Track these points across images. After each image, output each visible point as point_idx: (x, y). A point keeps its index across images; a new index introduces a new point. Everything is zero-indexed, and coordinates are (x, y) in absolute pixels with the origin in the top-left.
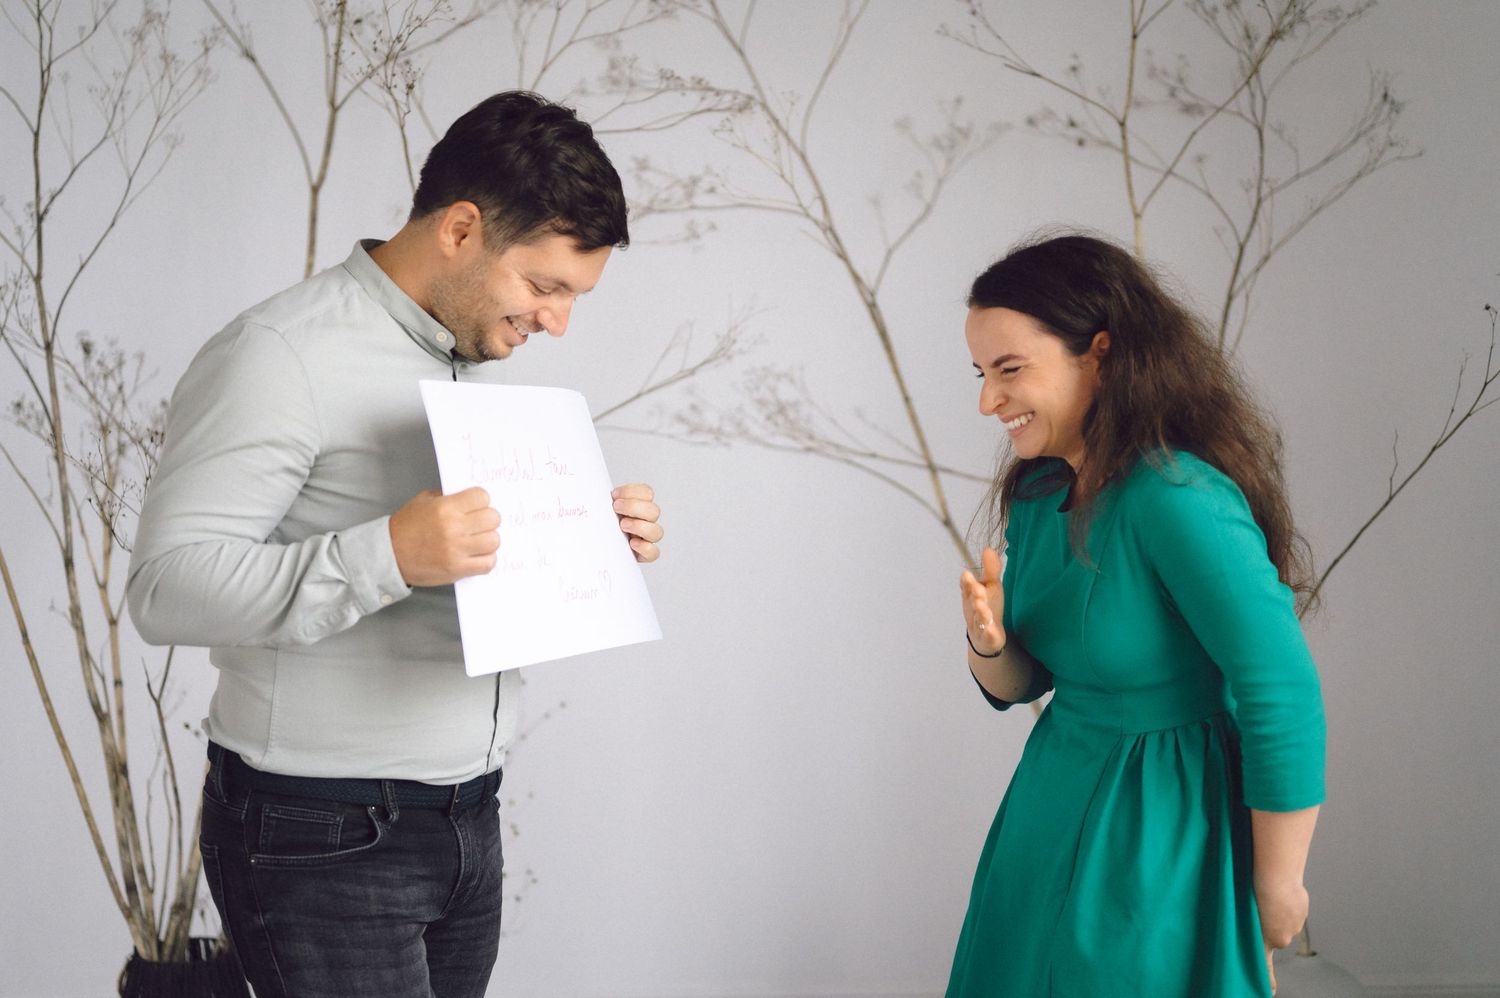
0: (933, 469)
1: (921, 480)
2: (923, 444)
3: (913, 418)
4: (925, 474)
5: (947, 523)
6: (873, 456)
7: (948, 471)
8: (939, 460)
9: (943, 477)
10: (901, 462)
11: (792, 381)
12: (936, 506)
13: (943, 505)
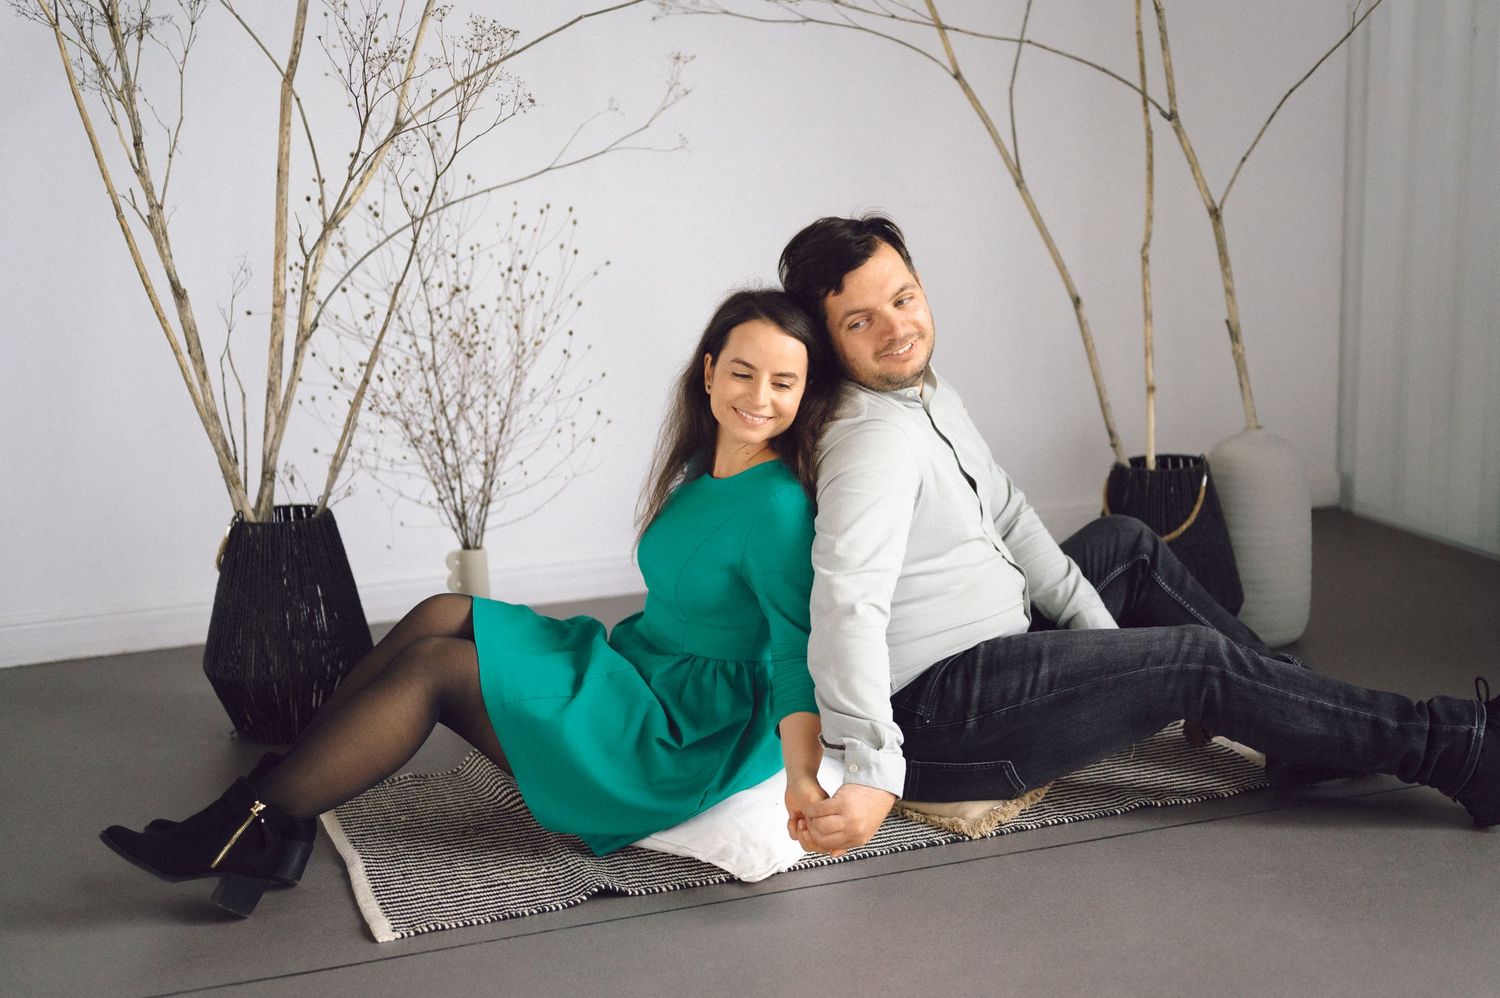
0: (942, 28)
1: (929, 38)
2: (932, 8)
4: (935, 31)
5: (957, 76)
6: (892, 17)
7: (955, 29)
8: (945, 21)
9: (951, 35)
10: (916, 23)
12: (946, 61)
13: (953, 61)
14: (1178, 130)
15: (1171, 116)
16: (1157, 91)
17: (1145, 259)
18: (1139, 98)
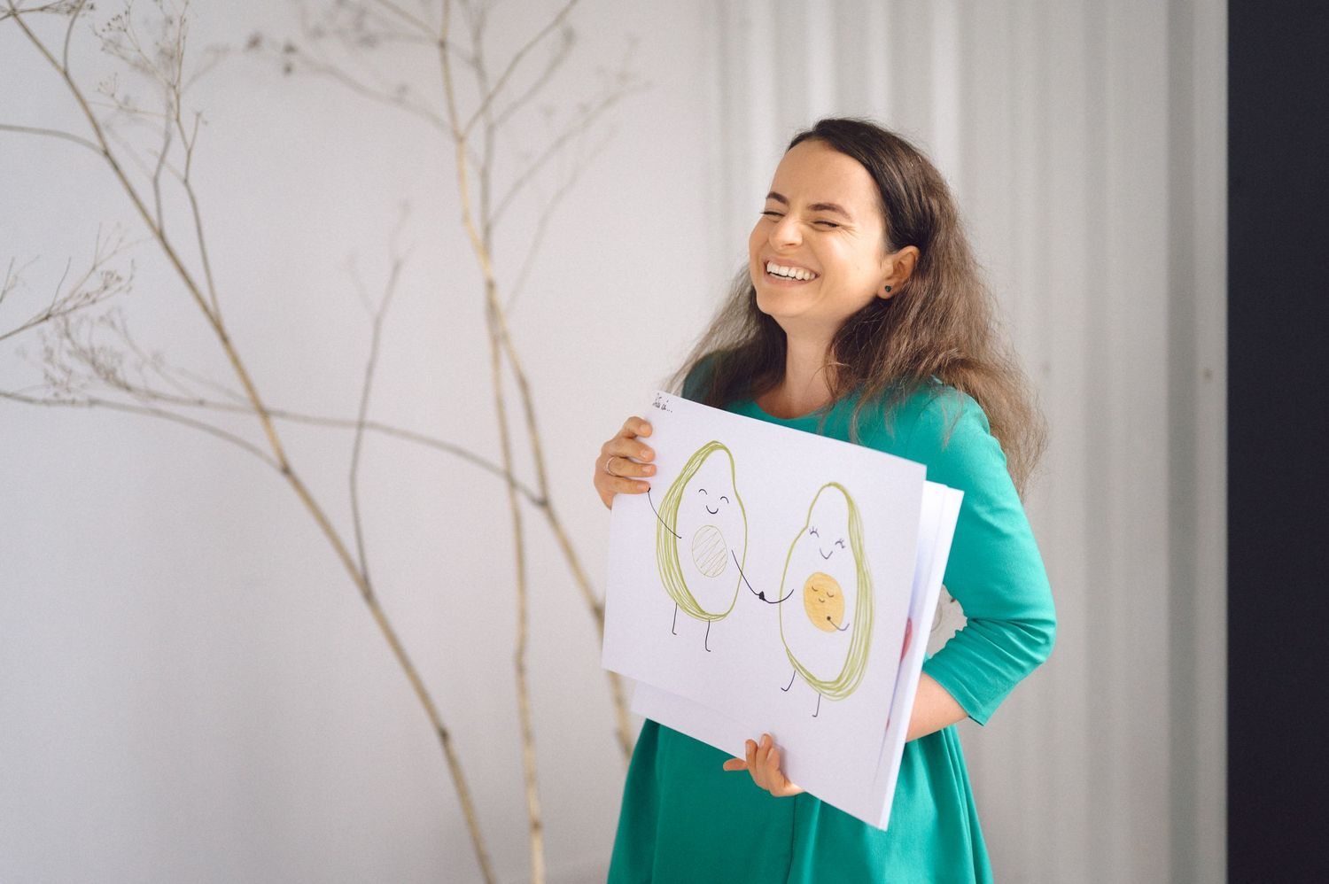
0: (264, 413)
1: (251, 426)
2: (249, 386)
3: (236, 361)
4: (255, 420)
5: (286, 470)
6: (201, 403)
7: (282, 414)
8: (268, 401)
9: (277, 423)
10: (230, 408)
11: (113, 324)
12: (271, 453)
13: (280, 453)
14: (552, 519)
15: (544, 503)
16: (525, 473)
17: (521, 669)
18: (502, 485)
